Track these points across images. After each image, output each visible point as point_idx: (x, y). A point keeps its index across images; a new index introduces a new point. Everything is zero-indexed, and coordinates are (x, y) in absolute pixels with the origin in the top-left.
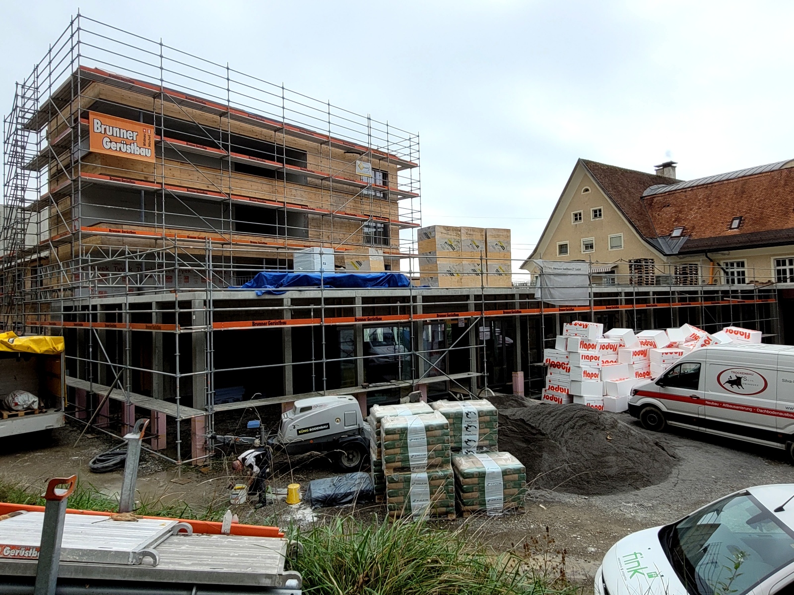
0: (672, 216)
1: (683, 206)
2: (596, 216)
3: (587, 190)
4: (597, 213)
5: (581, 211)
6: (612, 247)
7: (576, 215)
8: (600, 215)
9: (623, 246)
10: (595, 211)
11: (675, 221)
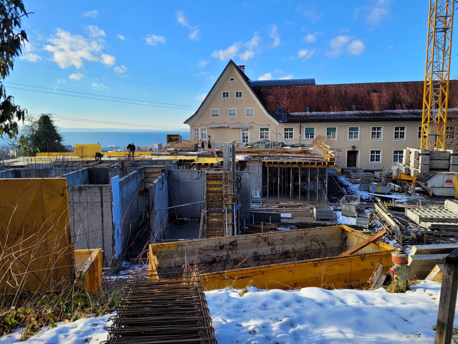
0: (274, 101)
1: (278, 96)
2: (237, 96)
3: (232, 79)
4: (239, 94)
5: (229, 92)
6: (247, 115)
7: (224, 93)
8: (241, 96)
9: (254, 115)
10: (237, 93)
11: (276, 104)
